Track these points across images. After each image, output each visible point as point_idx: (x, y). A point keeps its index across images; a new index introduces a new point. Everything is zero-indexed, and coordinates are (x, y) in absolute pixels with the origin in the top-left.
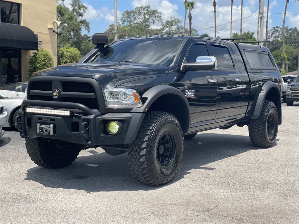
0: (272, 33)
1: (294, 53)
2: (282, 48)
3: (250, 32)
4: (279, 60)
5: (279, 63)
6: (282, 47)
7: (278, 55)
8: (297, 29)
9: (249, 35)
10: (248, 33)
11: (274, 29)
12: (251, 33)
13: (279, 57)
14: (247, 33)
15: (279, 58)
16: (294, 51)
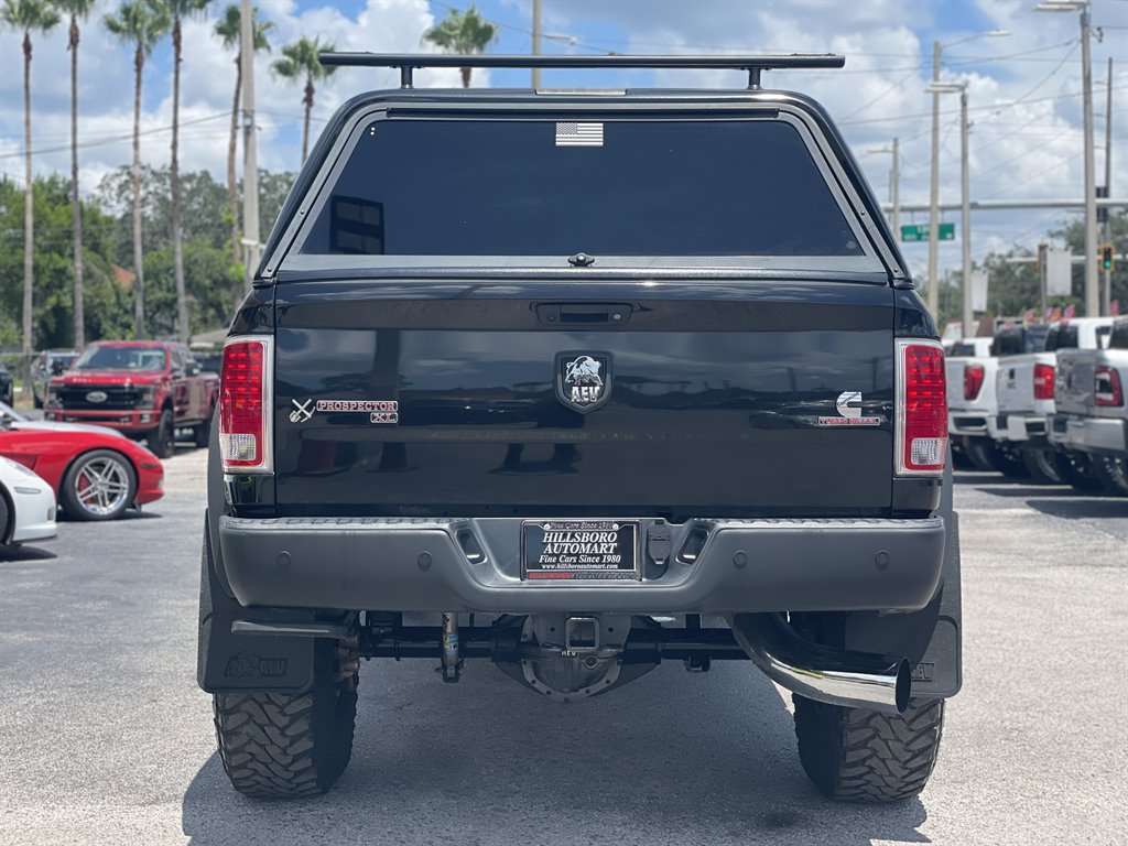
0: (120, 186)
1: (216, 262)
2: (232, 246)
3: (61, 180)
4: (164, 287)
5: (166, 299)
6: (230, 242)
7: (159, 271)
8: (212, 175)
9: (56, 192)
10: (53, 182)
11: (126, 171)
12: (63, 182)
13: (166, 279)
14: (46, 180)
15: (164, 281)
16: (217, 257)
